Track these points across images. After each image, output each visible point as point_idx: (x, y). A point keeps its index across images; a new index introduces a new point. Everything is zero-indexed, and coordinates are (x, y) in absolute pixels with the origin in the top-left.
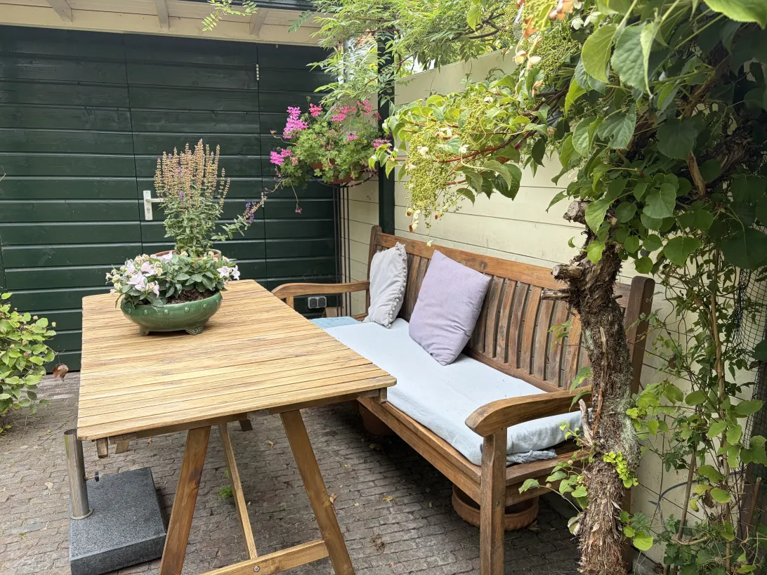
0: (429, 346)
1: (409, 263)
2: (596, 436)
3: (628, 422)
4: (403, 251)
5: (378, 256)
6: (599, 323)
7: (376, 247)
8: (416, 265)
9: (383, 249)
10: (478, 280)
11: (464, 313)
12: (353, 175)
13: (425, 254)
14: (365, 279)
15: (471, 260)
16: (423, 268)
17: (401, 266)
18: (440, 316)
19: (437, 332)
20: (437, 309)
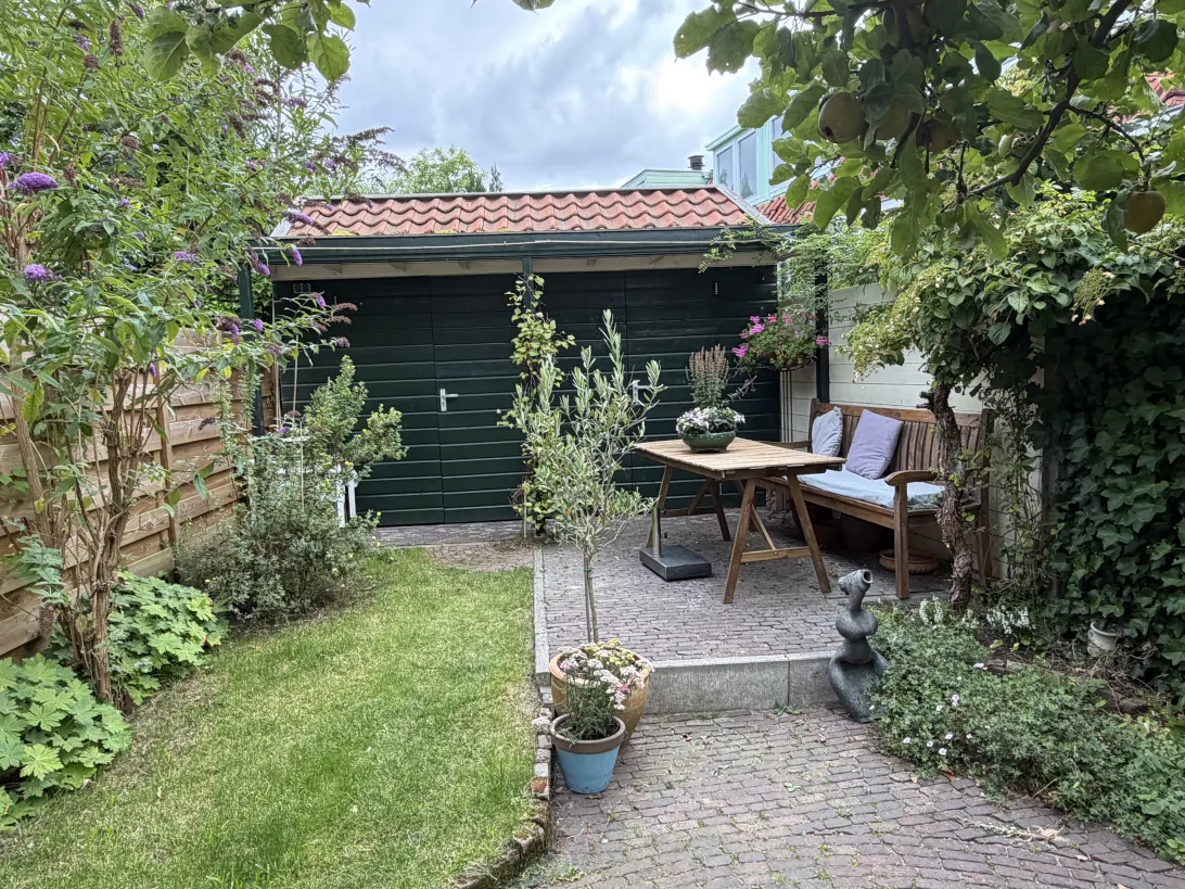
0: (861, 470)
1: (844, 420)
2: (945, 470)
3: (960, 462)
4: (839, 412)
5: (818, 420)
6: (942, 417)
7: (816, 413)
8: (849, 423)
9: (822, 414)
10: (895, 424)
11: (886, 446)
12: (800, 361)
13: (856, 413)
14: (807, 439)
15: (889, 413)
16: (855, 423)
17: (838, 423)
18: (868, 450)
19: (866, 461)
20: (867, 446)
